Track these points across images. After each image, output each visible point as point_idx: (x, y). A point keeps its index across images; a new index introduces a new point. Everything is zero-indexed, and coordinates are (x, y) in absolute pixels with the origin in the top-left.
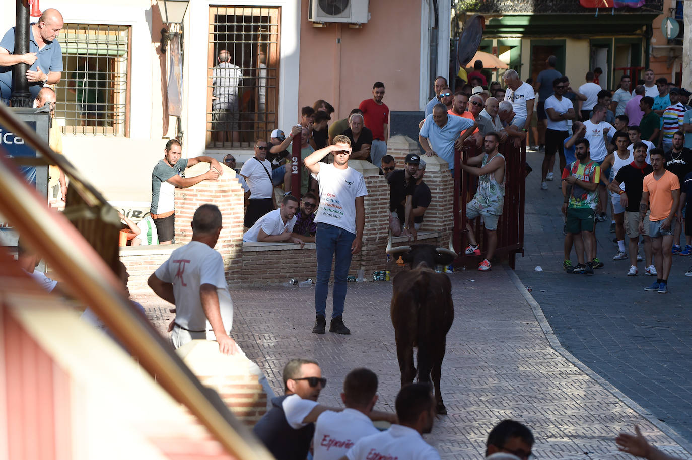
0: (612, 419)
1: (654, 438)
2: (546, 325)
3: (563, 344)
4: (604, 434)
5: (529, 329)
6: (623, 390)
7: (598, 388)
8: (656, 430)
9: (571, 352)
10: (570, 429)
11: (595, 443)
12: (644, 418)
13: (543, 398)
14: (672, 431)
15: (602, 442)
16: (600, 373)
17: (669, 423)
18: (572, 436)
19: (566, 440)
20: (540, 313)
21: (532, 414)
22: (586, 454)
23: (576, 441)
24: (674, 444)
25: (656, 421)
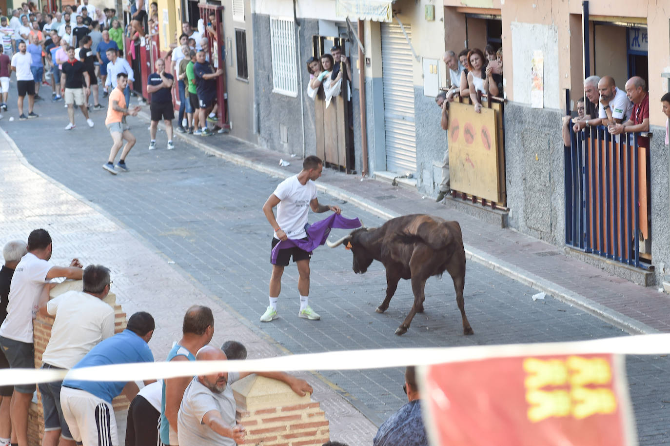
0: (62, 203)
1: (87, 212)
2: (19, 152)
3: (30, 162)
4: (59, 213)
5: (8, 155)
6: (67, 186)
7: (52, 186)
8: (88, 207)
9: (35, 166)
10: (38, 211)
11: (54, 218)
12: (80, 201)
13: (21, 195)
14: (97, 207)
15: (58, 217)
16: (53, 177)
17: (95, 202)
18: (40, 215)
19: (37, 218)
20: (14, 145)
21: (16, 205)
22: (50, 225)
23: (43, 218)
24: (99, 214)
25: (87, 202)
